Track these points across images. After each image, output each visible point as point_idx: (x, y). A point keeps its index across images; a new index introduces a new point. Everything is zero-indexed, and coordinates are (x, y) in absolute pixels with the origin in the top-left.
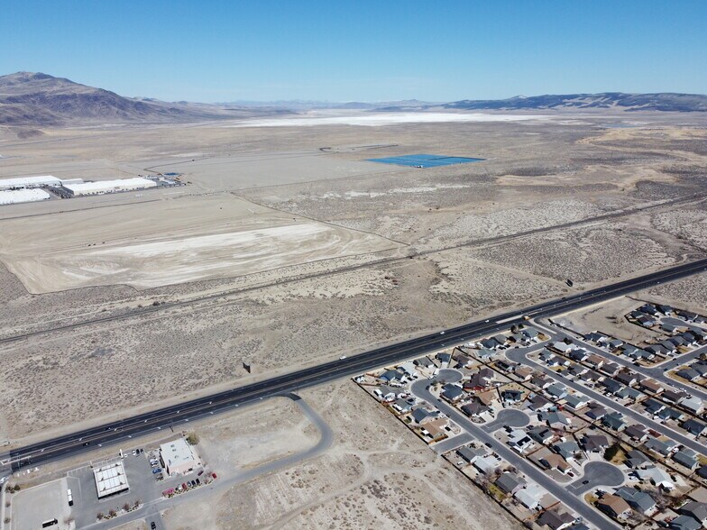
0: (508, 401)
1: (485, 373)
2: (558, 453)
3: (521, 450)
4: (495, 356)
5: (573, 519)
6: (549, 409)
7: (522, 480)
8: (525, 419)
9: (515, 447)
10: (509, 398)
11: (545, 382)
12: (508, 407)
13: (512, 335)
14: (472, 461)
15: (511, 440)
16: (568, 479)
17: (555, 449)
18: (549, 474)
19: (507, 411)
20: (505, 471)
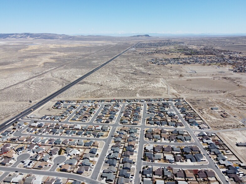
0: (19, 152)
1: (7, 146)
2: (44, 161)
3: (30, 167)
4: (9, 138)
5: (55, 179)
6: (36, 148)
7: (34, 177)
8: (28, 155)
9: (28, 167)
10: (20, 151)
11: (32, 139)
12: (20, 154)
13: (14, 127)
14: (11, 182)
15: (25, 165)
16: (49, 168)
17: (42, 160)
18: (42, 170)
19: (21, 156)
20: (26, 177)
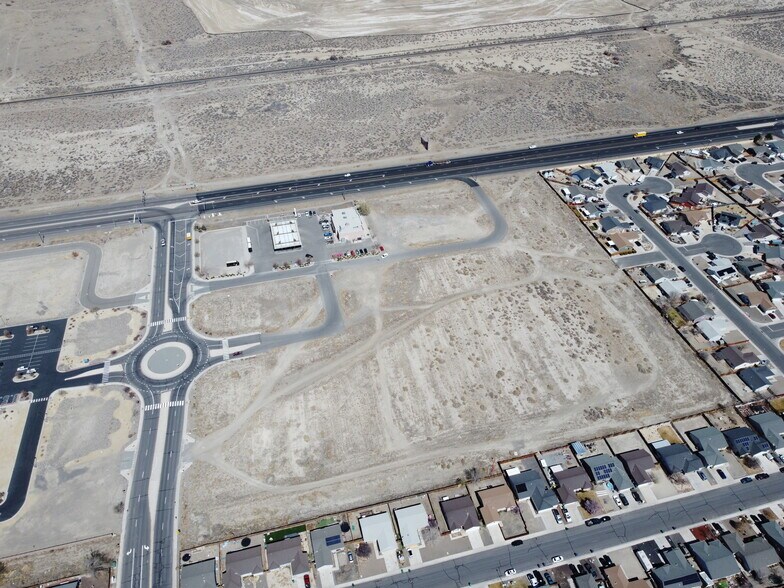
0: (721, 224)
1: (703, 189)
2: (765, 292)
3: (719, 280)
4: (721, 170)
5: (758, 360)
6: (771, 242)
7: (711, 312)
8: (737, 247)
9: (714, 276)
10: (724, 222)
11: (777, 210)
12: (719, 231)
13: (752, 146)
14: (656, 282)
15: (711, 268)
16: (765, 319)
17: (763, 287)
18: (745, 311)
19: (717, 235)
20: (693, 298)
